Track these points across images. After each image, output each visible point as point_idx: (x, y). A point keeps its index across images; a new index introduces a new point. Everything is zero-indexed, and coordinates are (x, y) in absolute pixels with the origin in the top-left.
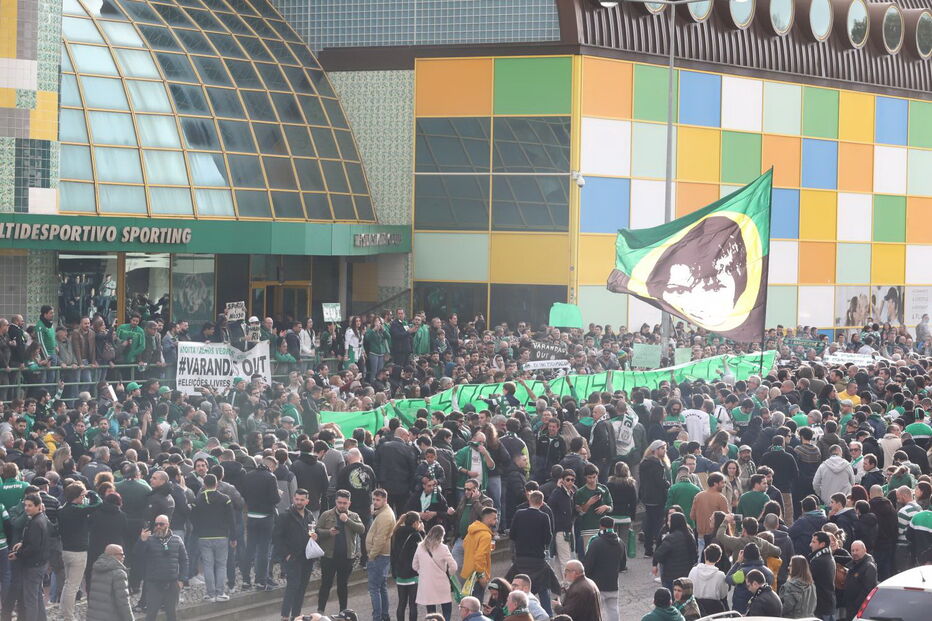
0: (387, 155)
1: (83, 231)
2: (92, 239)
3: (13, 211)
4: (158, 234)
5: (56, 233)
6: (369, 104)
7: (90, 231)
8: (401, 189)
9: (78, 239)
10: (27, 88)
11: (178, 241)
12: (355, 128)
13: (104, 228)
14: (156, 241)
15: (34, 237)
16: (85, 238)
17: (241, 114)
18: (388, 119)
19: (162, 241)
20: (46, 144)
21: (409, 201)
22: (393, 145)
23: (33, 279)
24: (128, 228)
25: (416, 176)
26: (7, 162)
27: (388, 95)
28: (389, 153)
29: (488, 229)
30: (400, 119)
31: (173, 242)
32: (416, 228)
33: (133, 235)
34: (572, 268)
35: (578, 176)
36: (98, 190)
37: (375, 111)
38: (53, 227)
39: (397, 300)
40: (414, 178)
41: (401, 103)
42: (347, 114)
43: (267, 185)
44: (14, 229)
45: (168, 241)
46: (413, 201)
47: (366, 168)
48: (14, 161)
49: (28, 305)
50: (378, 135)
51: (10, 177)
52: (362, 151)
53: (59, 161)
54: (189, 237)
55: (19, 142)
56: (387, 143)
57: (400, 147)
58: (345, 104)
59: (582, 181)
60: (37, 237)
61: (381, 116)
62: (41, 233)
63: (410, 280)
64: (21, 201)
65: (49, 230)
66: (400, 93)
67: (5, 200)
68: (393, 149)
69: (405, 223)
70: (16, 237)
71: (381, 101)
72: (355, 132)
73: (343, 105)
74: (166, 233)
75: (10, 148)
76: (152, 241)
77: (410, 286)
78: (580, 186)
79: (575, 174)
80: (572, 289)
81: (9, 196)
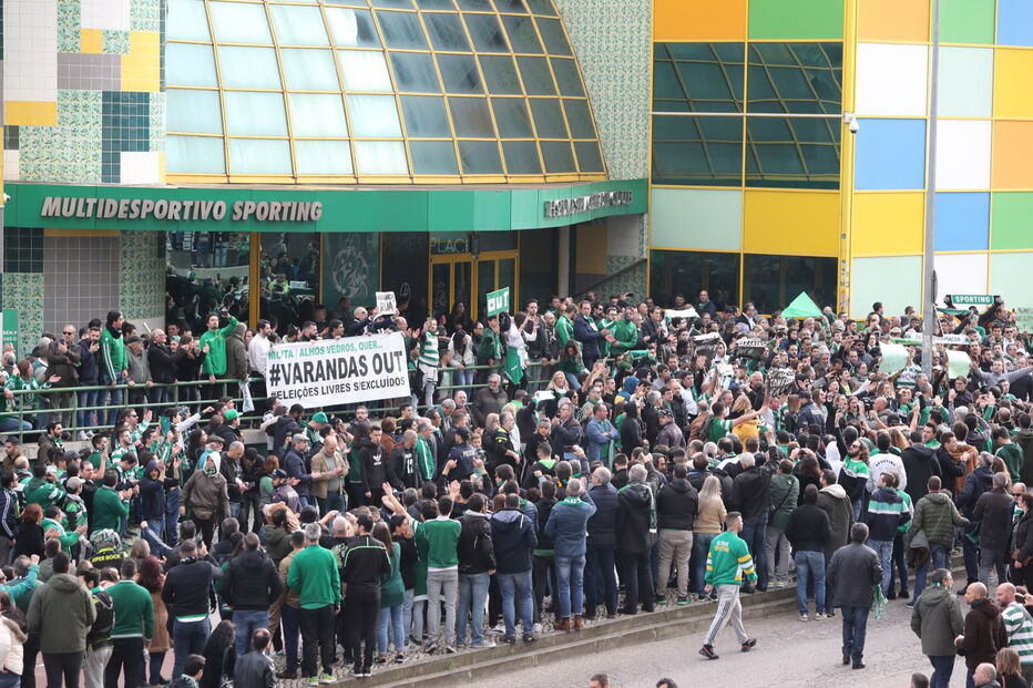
0: (618, 89)
1: (183, 207)
2: (195, 217)
3: (99, 182)
4: (279, 209)
5: (150, 210)
6: (597, 23)
7: (192, 208)
8: (636, 132)
9: (177, 217)
10: (117, 29)
11: (306, 218)
12: (581, 55)
13: (210, 204)
14: (277, 218)
15: (121, 215)
16: (186, 216)
17: (422, 43)
18: (620, 43)
19: (285, 218)
20: (144, 97)
21: (646, 148)
22: (626, 77)
23: (128, 265)
24: (241, 203)
25: (653, 116)
26: (92, 121)
27: (620, 13)
28: (622, 86)
29: (741, 185)
30: (635, 43)
31: (299, 219)
32: (653, 183)
33: (247, 211)
34: (844, 236)
35: (851, 119)
36: (229, 147)
37: (605, 34)
38: (146, 202)
39: (631, 273)
40: (651, 117)
41: (636, 24)
42: (570, 37)
43: (454, 133)
44: (96, 206)
45: (292, 218)
46: (650, 147)
47: (594, 105)
48: (100, 119)
49: (121, 297)
50: (607, 64)
51: (97, 139)
52: (589, 83)
53: (161, 116)
54: (319, 212)
55: (106, 95)
56: (619, 73)
57: (635, 79)
58: (569, 25)
59: (854, 125)
60: (125, 216)
61: (612, 39)
62: (130, 210)
63: (646, 248)
64: (111, 167)
65: (140, 207)
66: (636, 10)
67: (90, 168)
68: (627, 82)
69: (640, 176)
70: (99, 215)
71: (612, 20)
72: (581, 59)
73: (565, 25)
74: (290, 208)
75: (96, 104)
76: (271, 218)
77: (646, 256)
78: (853, 132)
79: (848, 116)
80: (844, 262)
81: (95, 163)
